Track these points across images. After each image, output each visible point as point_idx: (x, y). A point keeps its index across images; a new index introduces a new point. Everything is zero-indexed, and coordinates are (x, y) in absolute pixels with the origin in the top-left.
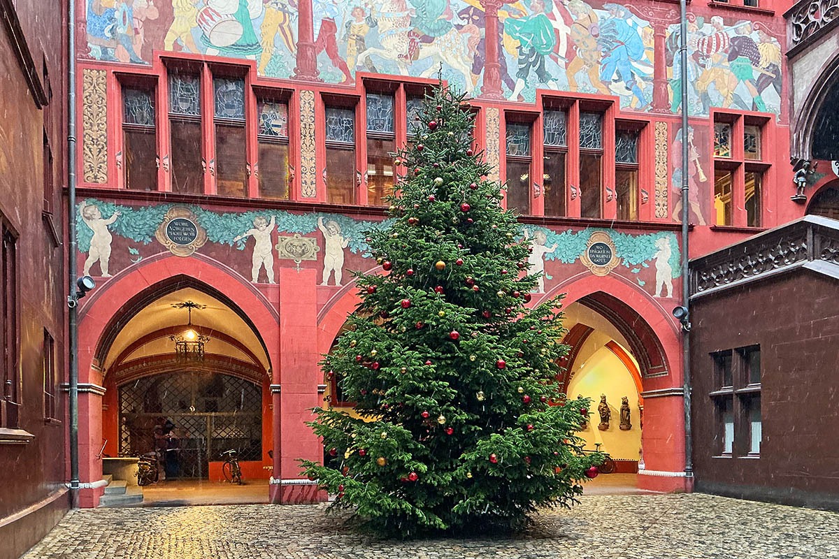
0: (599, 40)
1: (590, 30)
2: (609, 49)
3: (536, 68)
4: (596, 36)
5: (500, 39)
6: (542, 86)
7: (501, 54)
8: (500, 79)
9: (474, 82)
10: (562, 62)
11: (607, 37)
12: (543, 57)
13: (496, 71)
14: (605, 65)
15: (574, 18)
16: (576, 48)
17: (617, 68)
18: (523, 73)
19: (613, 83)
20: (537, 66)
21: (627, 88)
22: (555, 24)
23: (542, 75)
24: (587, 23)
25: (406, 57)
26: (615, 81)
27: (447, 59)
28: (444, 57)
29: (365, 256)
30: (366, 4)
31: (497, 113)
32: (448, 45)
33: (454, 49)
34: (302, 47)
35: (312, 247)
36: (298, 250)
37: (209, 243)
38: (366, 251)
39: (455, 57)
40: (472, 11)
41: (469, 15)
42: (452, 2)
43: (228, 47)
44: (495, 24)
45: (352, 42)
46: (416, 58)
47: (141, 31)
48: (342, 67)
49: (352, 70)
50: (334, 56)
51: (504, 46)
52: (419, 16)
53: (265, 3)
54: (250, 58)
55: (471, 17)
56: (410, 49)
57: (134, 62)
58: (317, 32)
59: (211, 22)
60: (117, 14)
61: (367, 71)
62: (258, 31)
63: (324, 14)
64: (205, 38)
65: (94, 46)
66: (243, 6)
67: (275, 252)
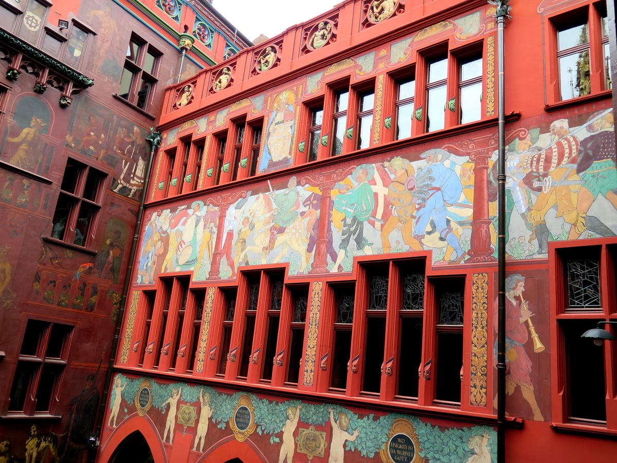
0: (414, 193)
1: (406, 185)
2: (424, 200)
3: (356, 236)
4: (411, 189)
5: (330, 215)
6: (359, 253)
7: (329, 230)
8: (327, 253)
9: (307, 260)
10: (378, 224)
11: (422, 187)
12: (362, 223)
13: (324, 246)
14: (419, 217)
15: (392, 177)
16: (392, 208)
17: (431, 218)
18: (345, 243)
19: (427, 236)
20: (357, 234)
21: (442, 239)
22: (374, 189)
23: (360, 242)
24: (404, 179)
25: (267, 249)
26: (429, 233)
27: (291, 243)
28: (289, 243)
29: (219, 427)
30: (251, 214)
31: (321, 286)
32: (294, 231)
33: (297, 234)
34: (215, 255)
35: (194, 415)
36: (187, 417)
37: (152, 407)
38: (220, 422)
39: (297, 240)
40: (313, 197)
41: (310, 201)
42: (300, 194)
43: (184, 264)
44: (328, 203)
45: (239, 244)
46: (272, 248)
47: (156, 262)
48: (232, 265)
49: (236, 266)
50: (229, 258)
51: (332, 221)
52: (278, 213)
53: (204, 229)
54: (192, 269)
55: (311, 203)
56: (270, 241)
57: (149, 283)
58: (223, 242)
59: (181, 249)
60: (150, 254)
61: (243, 265)
62: (198, 249)
63: (229, 228)
64: (177, 261)
65: (139, 276)
66: (195, 234)
67: (176, 417)
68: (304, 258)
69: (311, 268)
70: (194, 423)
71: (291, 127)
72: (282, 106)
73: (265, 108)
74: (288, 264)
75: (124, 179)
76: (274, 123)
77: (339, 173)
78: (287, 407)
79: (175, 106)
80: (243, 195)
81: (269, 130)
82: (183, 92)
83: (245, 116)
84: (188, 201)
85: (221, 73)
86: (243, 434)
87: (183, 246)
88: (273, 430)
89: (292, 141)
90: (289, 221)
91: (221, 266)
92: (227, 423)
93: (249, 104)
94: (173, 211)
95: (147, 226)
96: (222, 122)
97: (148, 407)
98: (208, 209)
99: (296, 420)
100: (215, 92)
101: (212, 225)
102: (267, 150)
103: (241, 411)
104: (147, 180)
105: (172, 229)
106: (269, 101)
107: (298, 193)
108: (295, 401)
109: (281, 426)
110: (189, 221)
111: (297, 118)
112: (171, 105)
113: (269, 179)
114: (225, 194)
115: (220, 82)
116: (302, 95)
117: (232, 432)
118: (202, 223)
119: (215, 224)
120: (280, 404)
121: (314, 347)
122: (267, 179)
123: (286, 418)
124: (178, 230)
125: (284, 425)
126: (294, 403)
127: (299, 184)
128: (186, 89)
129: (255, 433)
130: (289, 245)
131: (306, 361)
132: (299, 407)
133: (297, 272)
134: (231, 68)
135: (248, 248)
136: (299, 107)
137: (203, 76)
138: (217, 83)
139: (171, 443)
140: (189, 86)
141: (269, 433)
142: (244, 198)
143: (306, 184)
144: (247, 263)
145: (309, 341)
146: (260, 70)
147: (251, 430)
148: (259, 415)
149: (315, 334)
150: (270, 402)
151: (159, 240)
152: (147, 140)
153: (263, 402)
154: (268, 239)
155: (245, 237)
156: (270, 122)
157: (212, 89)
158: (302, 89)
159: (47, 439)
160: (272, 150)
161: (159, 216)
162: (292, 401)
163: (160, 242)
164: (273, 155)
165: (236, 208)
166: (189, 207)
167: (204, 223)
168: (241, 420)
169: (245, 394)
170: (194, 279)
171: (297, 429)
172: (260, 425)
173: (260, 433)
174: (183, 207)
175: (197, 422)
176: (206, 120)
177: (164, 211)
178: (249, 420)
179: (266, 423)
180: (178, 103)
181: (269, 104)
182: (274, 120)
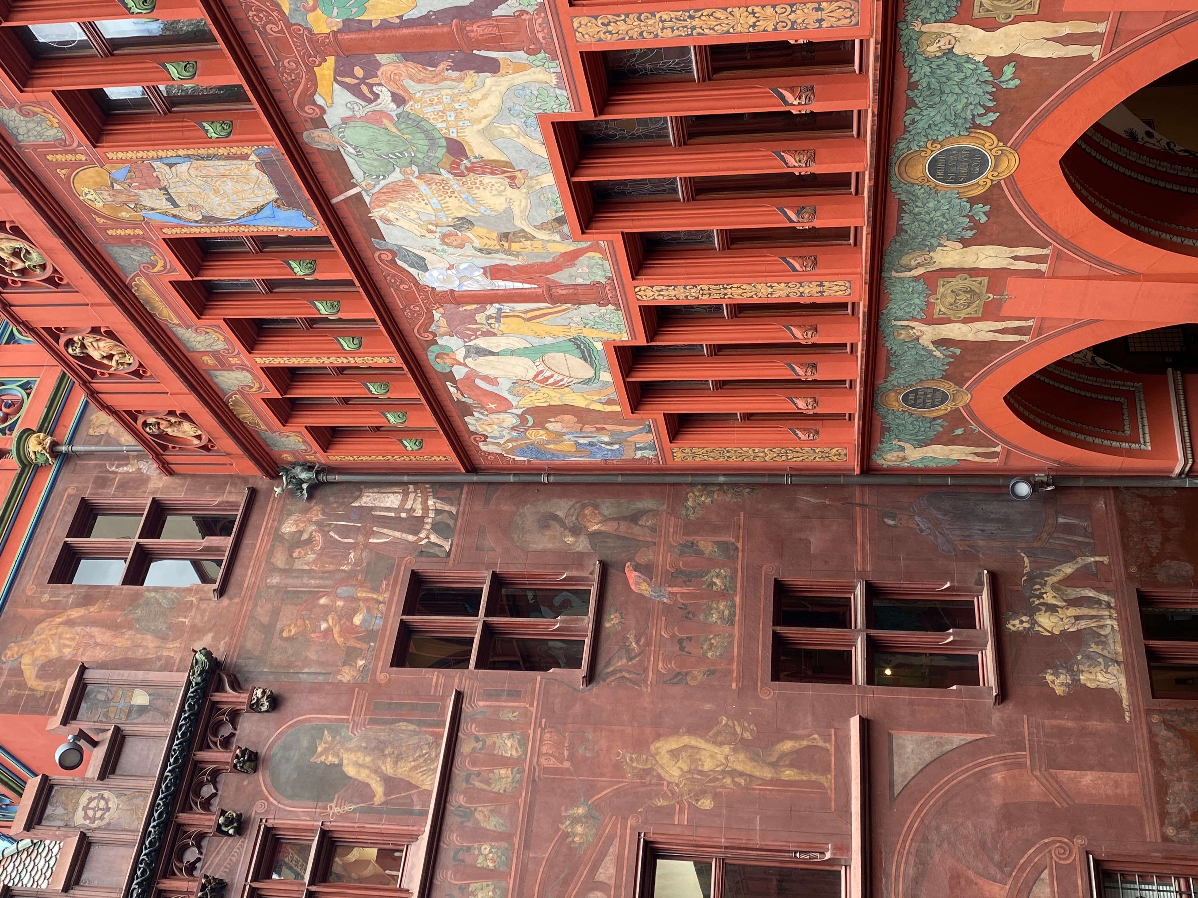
5: (385, 25)
7: (426, 20)
8: (490, 18)
9: (520, 68)
13: (475, 27)
25: (513, 178)
27: (485, 117)
28: (485, 122)
29: (984, 219)
30: (430, 231)
31: (584, 20)
32: (451, 117)
33: (457, 106)
34: (555, 300)
35: (957, 283)
36: (963, 298)
37: (947, 377)
38: (972, 218)
39: (474, 103)
40: (348, 80)
41: (359, 84)
42: (349, 113)
43: (592, 365)
44: (353, 36)
45: (515, 247)
46: (508, 164)
47: (598, 426)
48: (571, 258)
49: (571, 246)
50: (556, 266)
51: (400, 17)
52: (412, 162)
53: (495, 335)
54: (599, 346)
55: (363, 80)
56: (492, 173)
57: (650, 431)
58: (519, 285)
59: (556, 377)
60: (581, 441)
61: (566, 229)
62: (549, 340)
63: (479, 278)
64: (586, 382)
65: (639, 455)
66: (513, 353)
67: (966, 321)
68: (519, 78)
69: (542, 55)
70: (980, 279)
71: (171, 166)
72: (123, 198)
73: (142, 241)
74: (541, 118)
75: (415, 533)
76: (175, 212)
77: (261, 19)
78: (920, 58)
79: (205, 448)
80: (388, 257)
81: (196, 222)
82: (164, 436)
83: (178, 286)
84: (436, 382)
85: (87, 359)
86: (997, 158)
87: (548, 374)
88: (983, 85)
89: (208, 158)
90: (429, 135)
91: (580, 281)
92: (973, 201)
93: (143, 281)
94: (467, 410)
95: (517, 458)
96: (214, 336)
97: (947, 387)
98: (443, 335)
99: (953, 28)
100: (141, 365)
101: (480, 318)
102: (251, 217)
103: (940, 173)
104: (406, 478)
105: (510, 406)
106: (119, 232)
107: (345, 121)
108: (903, 40)
109: (972, 67)
110: (484, 371)
111: (141, 154)
112: (206, 458)
113: (327, 200)
114: (396, 300)
115: (110, 357)
116: (74, 152)
117: (997, 186)
118: (482, 343)
119: (477, 311)
120: (915, 78)
121: (753, 13)
122: (331, 207)
123: (950, 56)
124: (510, 391)
125: (968, 60)
126: (907, 43)
127: (320, 123)
128: (155, 430)
129: (994, 128)
130: (491, 123)
131: (792, 28)
132: (917, 26)
133: (558, 91)
134: (63, 339)
135: (520, 224)
136: (110, 155)
137: (108, 399)
138: (113, 363)
139: (1030, 323)
140: (145, 424)
141: (990, 94)
142: (394, 253)
143: (314, 103)
144: (560, 220)
145: (739, 29)
146: (43, 267)
147: (986, 139)
148: (948, 127)
149: (718, 14)
150: (911, 103)
151: (545, 429)
152: (310, 497)
153: (913, 122)
154: (487, 179)
155: (494, 235)
156: (175, 221)
157: (135, 373)
158: (57, 153)
159: (1037, 593)
160: (248, 205)
161: (487, 437)
162: (904, 49)
163: (547, 425)
164: (261, 201)
165: (425, 269)
166: (450, 377)
167: (481, 338)
168: (963, 169)
169: (895, 170)
170: (624, 338)
171: (976, 23)
172: (973, 119)
173: (993, 116)
174: (453, 390)
175: (974, 272)
176: (217, 373)
177: (472, 428)
178: (960, 150)
179: (967, 105)
180: (196, 442)
181: (128, 232)
182: (165, 213)
